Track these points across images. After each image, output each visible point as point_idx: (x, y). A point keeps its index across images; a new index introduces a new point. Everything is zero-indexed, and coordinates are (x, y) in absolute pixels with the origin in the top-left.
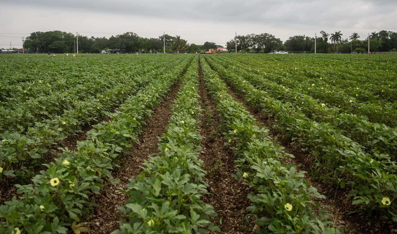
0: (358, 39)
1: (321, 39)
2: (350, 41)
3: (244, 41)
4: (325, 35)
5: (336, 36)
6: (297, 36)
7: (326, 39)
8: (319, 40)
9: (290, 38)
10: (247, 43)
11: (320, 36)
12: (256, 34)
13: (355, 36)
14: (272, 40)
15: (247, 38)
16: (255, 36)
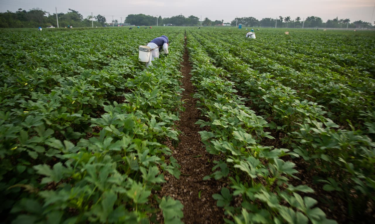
0: (300, 20)
1: (280, 20)
2: (295, 21)
4: (281, 18)
5: (288, 19)
7: (282, 20)
8: (278, 21)
11: (279, 19)
12: (246, 17)
13: (298, 18)
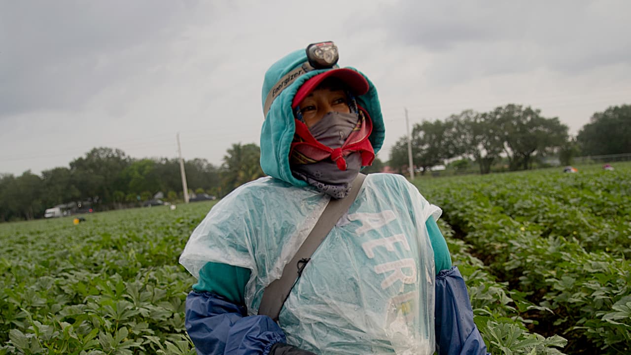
3: (440, 138)
6: (616, 108)
9: (596, 115)
10: (450, 143)
14: (532, 124)
15: (449, 125)
16: (476, 118)
